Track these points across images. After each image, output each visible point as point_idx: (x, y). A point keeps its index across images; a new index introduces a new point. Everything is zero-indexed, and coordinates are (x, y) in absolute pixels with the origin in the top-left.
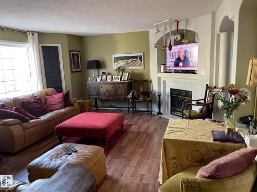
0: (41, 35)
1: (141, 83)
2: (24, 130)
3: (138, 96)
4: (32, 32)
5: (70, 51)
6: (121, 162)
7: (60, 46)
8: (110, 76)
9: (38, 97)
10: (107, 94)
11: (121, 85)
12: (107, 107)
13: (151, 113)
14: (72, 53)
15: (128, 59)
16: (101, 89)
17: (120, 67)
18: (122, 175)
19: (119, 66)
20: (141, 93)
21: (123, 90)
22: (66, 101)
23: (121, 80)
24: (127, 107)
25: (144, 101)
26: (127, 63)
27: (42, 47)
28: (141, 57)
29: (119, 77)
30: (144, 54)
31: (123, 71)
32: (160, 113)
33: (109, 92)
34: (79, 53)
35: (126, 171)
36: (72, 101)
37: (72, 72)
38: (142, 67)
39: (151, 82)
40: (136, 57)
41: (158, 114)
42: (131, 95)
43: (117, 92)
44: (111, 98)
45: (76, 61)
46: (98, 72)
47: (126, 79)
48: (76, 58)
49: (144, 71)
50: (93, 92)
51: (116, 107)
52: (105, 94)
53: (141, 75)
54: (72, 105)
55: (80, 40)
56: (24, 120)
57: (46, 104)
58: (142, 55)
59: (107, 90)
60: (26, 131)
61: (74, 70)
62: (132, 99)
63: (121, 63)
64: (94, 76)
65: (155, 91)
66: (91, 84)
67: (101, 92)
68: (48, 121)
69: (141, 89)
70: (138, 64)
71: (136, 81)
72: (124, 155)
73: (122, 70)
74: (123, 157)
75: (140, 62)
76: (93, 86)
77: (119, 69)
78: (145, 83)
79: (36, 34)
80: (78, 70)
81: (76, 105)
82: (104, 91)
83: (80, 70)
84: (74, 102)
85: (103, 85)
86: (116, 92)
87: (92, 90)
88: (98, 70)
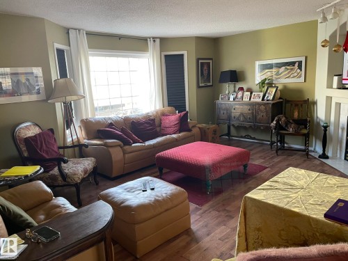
0: (164, 41)
1: (297, 105)
2: (124, 154)
3: (286, 126)
4: (153, 38)
5: (198, 60)
6: (218, 217)
7: (185, 53)
8: (249, 93)
9: (152, 118)
10: (242, 119)
11: (263, 107)
12: (242, 137)
13: (307, 154)
14: (200, 61)
15: (280, 67)
16: (233, 111)
17: (265, 79)
18: (208, 235)
19: (263, 78)
20: (293, 120)
21: (264, 114)
22: (183, 125)
23: (263, 99)
24: (269, 139)
25: (296, 134)
26: (278, 74)
27: (166, 56)
28: (300, 63)
29: (262, 94)
30: (306, 58)
31: (270, 85)
32: (324, 156)
33: (244, 116)
34: (211, 61)
35: (218, 231)
36: (190, 126)
37: (199, 87)
38: (302, 79)
39: (315, 103)
40: (293, 64)
41: (320, 157)
42: (275, 122)
43: (256, 116)
44: (247, 124)
45: (205, 72)
46: (235, 87)
47: (271, 98)
48: (205, 68)
49: (305, 86)
50: (223, 115)
51: (254, 139)
52: (238, 119)
53: (299, 92)
54: (190, 130)
55: (214, 43)
56: (126, 143)
57: (160, 126)
58: (303, 59)
59: (242, 114)
60: (127, 156)
61: (200, 85)
62: (275, 129)
63: (268, 74)
64: (227, 92)
65: (320, 119)
66: (222, 104)
67: (233, 115)
68: (154, 146)
69: (296, 115)
70: (295, 74)
71: (287, 101)
72: (228, 208)
73: (268, 84)
74: (225, 210)
75: (299, 71)
76: (223, 107)
77: (263, 82)
78: (304, 105)
79: (158, 41)
80: (209, 84)
81: (195, 131)
82: (237, 114)
83: (211, 84)
84: (194, 127)
85: (237, 106)
86: (254, 117)
87: (222, 112)
88: (235, 84)
